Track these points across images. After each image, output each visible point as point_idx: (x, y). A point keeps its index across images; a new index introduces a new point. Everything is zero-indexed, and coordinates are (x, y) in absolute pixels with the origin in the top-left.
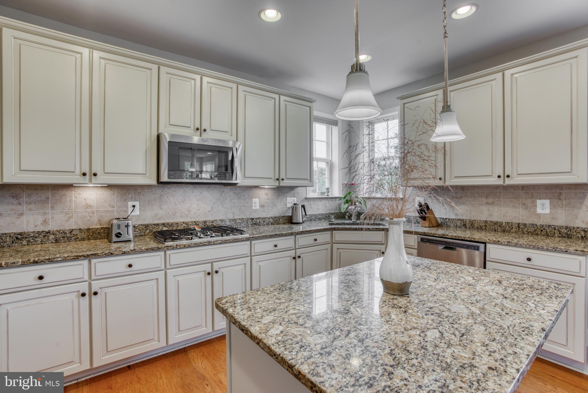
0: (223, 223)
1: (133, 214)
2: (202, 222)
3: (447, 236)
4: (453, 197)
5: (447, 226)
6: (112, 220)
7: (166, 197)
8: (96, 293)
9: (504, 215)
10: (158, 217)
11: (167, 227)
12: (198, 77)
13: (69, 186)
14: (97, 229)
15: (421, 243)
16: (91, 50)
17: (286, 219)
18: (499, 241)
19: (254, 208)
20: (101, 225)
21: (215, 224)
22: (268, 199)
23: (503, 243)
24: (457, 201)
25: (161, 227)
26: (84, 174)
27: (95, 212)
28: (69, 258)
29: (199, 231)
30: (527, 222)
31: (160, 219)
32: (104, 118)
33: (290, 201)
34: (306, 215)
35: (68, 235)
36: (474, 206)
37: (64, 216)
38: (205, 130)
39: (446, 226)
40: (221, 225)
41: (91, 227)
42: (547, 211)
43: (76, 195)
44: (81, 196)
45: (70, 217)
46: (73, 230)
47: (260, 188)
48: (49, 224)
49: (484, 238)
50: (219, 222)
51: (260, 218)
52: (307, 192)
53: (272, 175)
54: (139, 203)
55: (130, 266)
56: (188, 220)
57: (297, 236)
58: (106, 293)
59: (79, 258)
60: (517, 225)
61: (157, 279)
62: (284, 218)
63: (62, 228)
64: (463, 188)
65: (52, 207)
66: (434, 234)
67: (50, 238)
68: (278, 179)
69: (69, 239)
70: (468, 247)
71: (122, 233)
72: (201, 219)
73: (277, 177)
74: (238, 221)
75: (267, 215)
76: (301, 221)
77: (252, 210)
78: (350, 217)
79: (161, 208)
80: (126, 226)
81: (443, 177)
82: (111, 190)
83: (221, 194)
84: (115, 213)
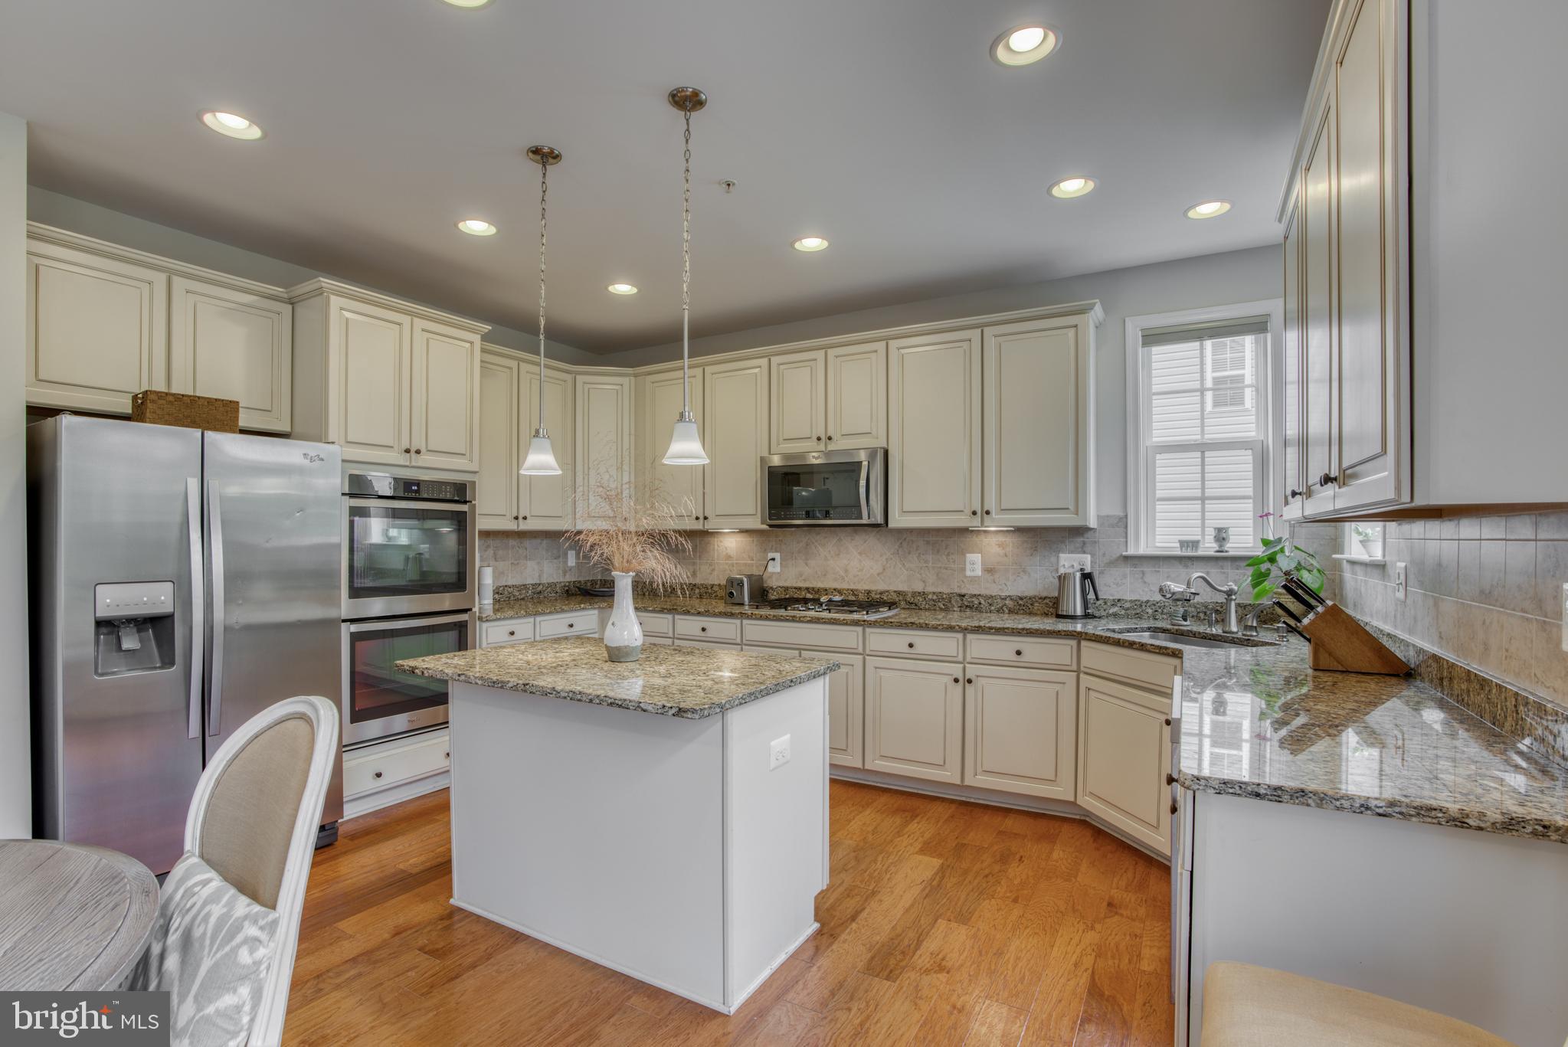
0: (901, 598)
1: (774, 570)
7: (814, 548)
10: (803, 577)
11: (812, 593)
12: (822, 355)
19: (968, 573)
21: (885, 598)
22: (1006, 556)
25: (803, 593)
26: (698, 518)
27: (735, 565)
31: (805, 580)
33: (1070, 562)
34: (1097, 599)
35: (710, 591)
37: (709, 568)
38: (830, 438)
39: (1419, 679)
43: (719, 543)
44: (722, 544)
45: (713, 570)
46: (713, 585)
48: (697, 576)
50: (892, 594)
51: (980, 595)
52: (1127, 542)
54: (780, 555)
55: (704, 630)
56: (843, 585)
62: (1047, 601)
63: (706, 582)
65: (700, 557)
67: (696, 591)
69: (710, 596)
72: (863, 587)
74: (930, 597)
75: (1000, 590)
77: (966, 577)
79: (806, 564)
82: (751, 536)
83: (901, 543)
84: (754, 567)
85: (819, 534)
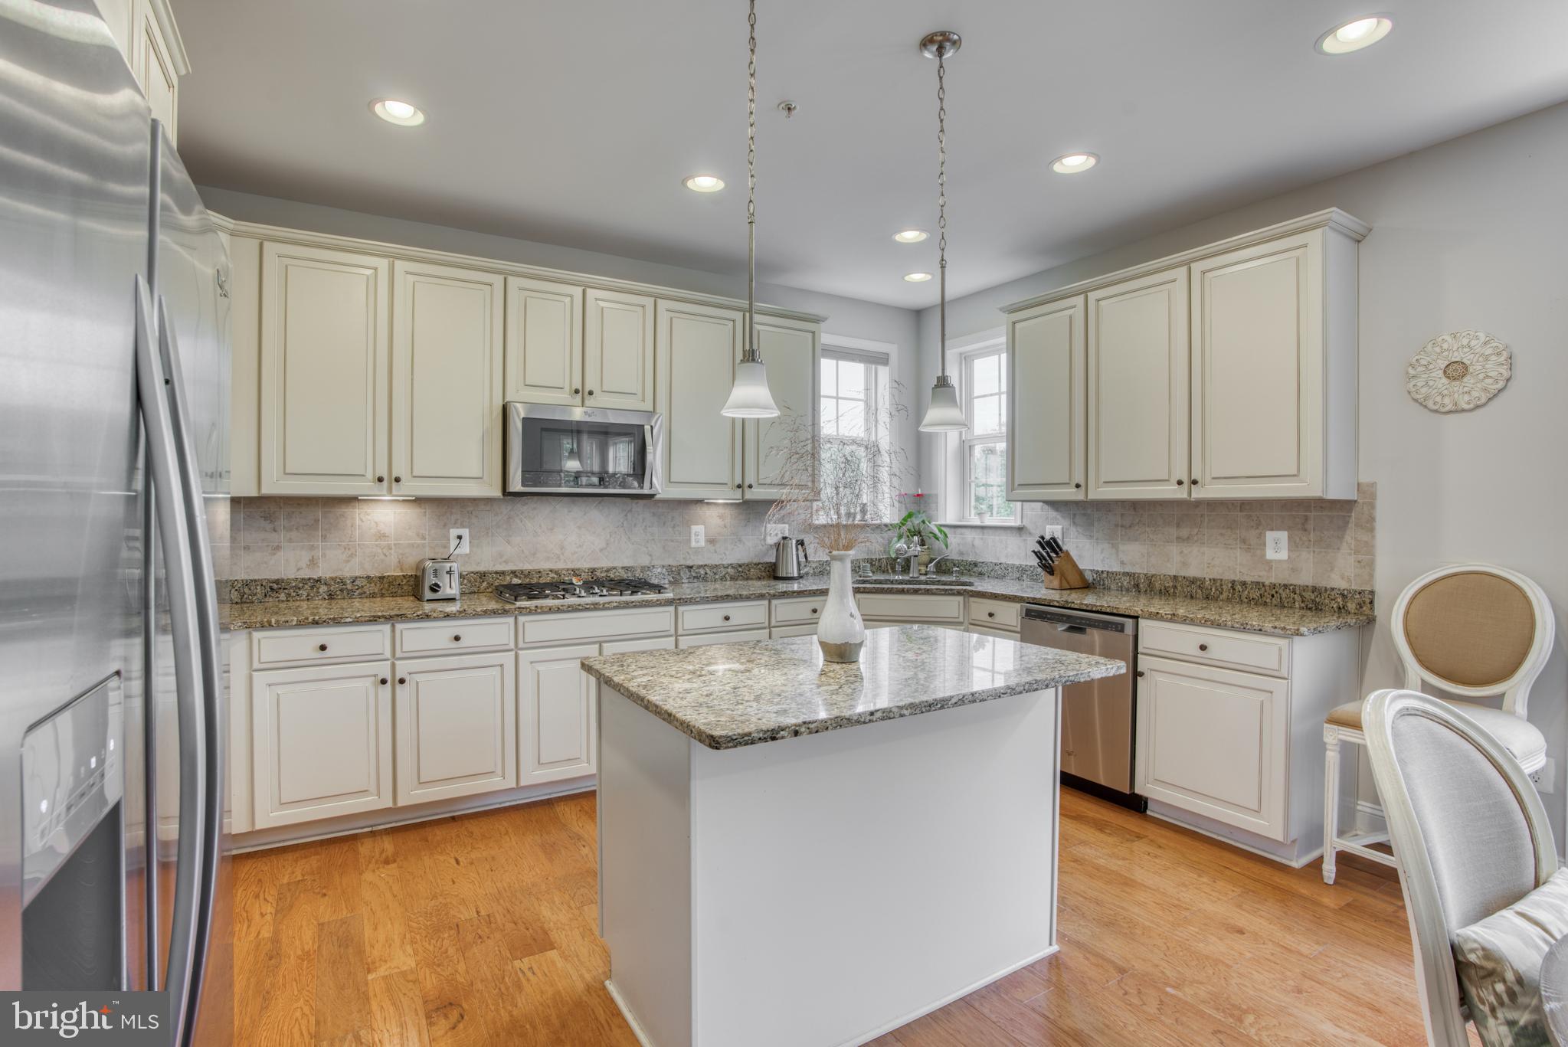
0: (629, 574)
1: (458, 551)
2: (587, 571)
3: (1073, 606)
4: (1117, 525)
5: (1104, 588)
6: (422, 561)
7: (519, 522)
8: (402, 681)
9: (1209, 564)
10: (504, 559)
11: (520, 578)
12: (577, 291)
13: (351, 500)
14: (396, 578)
15: (1027, 620)
16: (391, 259)
17: (763, 569)
18: (1158, 613)
20: (402, 570)
21: (612, 576)
22: (725, 527)
23: (1165, 617)
24: (1123, 533)
25: (508, 578)
26: (380, 480)
27: (393, 547)
28: (363, 619)
29: (579, 586)
30: (1248, 579)
31: (506, 562)
32: (412, 379)
33: (774, 530)
34: (808, 562)
35: (349, 587)
36: (1155, 545)
37: (343, 553)
38: (591, 393)
39: (1102, 587)
40: (625, 577)
41: (385, 574)
42: (1283, 555)
43: (362, 516)
44: (369, 517)
45: (352, 555)
46: (356, 578)
47: (707, 503)
48: (319, 567)
49: (1137, 608)
50: (620, 570)
51: (706, 565)
53: (725, 478)
54: (470, 532)
55: (457, 638)
56: (560, 565)
57: (774, 602)
58: (417, 683)
59: (378, 619)
60: (1230, 585)
61: (502, 666)
62: (760, 566)
63: (338, 574)
64: (1136, 506)
65: (324, 537)
66: (1051, 601)
67: (321, 590)
68: (739, 486)
69: (350, 594)
70: (1105, 626)
71: (441, 585)
72: (585, 564)
73: (738, 481)
74: (661, 570)
75: (721, 559)
76: (796, 575)
77: (690, 548)
78: (906, 568)
79: (509, 542)
80: (447, 572)
81: (1082, 483)
82: (420, 507)
83: (626, 515)
84: (427, 549)
85: (527, 504)
